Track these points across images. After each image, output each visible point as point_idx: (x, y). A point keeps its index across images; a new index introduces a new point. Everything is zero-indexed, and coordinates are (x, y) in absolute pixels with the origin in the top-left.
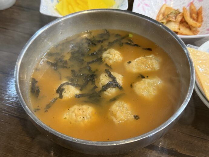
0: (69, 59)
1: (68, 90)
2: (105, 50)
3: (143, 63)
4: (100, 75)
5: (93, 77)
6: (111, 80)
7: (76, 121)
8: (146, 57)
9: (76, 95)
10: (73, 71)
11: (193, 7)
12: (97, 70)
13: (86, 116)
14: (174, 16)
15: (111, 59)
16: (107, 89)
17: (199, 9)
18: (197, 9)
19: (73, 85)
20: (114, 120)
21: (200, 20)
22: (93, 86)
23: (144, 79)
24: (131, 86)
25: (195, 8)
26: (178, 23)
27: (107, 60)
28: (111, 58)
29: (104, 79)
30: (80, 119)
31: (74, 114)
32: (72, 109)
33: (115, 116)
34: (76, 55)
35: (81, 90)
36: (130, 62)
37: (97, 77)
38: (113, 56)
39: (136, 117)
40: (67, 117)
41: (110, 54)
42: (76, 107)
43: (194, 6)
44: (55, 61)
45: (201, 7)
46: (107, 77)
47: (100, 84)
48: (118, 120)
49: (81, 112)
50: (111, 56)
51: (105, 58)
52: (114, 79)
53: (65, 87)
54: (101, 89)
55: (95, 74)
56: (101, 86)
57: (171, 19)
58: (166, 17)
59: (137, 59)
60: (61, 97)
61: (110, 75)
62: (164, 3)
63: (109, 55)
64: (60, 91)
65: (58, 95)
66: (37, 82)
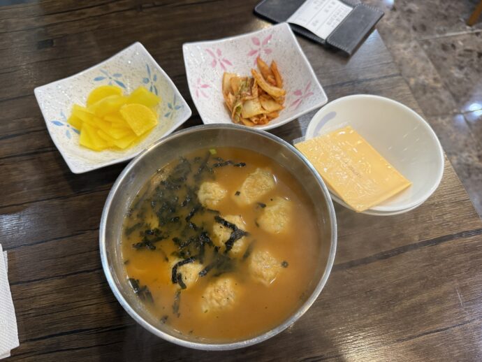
0: (159, 226)
1: (186, 272)
2: (197, 189)
3: (254, 187)
4: (212, 229)
5: (205, 236)
6: (230, 230)
7: (221, 308)
8: (253, 176)
9: (200, 273)
10: (176, 241)
11: (262, 65)
12: (203, 223)
13: (229, 295)
14: (248, 91)
15: (213, 200)
16: (233, 245)
17: (272, 65)
18: (269, 64)
19: (187, 261)
20: (263, 281)
21: (279, 82)
22: (213, 248)
23: (267, 209)
24: (257, 225)
25: (266, 65)
26: (257, 100)
27: (208, 202)
28: (212, 198)
29: (222, 234)
30: (224, 302)
31: (214, 302)
32: (207, 296)
33: (262, 276)
34: (165, 214)
35: (201, 262)
36: (238, 193)
37: (209, 234)
38: (214, 193)
39: (285, 264)
40: (207, 308)
41: (209, 193)
42: (210, 290)
43: (264, 63)
44: (143, 238)
45: (273, 61)
46: (224, 228)
47: (221, 242)
48: (268, 279)
49: (220, 293)
50: (210, 196)
51: (205, 201)
52: (233, 227)
53: (180, 270)
54: (226, 249)
55: (204, 230)
56: (223, 244)
57: (247, 98)
58: (239, 96)
59: (244, 184)
60: (183, 286)
61: (226, 224)
62: (223, 72)
63: (207, 195)
64: (177, 278)
65: (178, 286)
66: (138, 281)
